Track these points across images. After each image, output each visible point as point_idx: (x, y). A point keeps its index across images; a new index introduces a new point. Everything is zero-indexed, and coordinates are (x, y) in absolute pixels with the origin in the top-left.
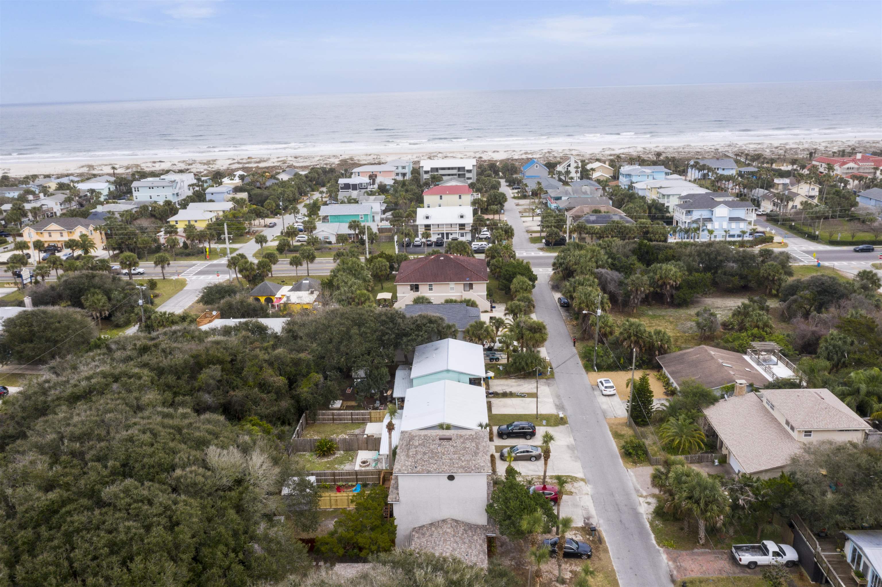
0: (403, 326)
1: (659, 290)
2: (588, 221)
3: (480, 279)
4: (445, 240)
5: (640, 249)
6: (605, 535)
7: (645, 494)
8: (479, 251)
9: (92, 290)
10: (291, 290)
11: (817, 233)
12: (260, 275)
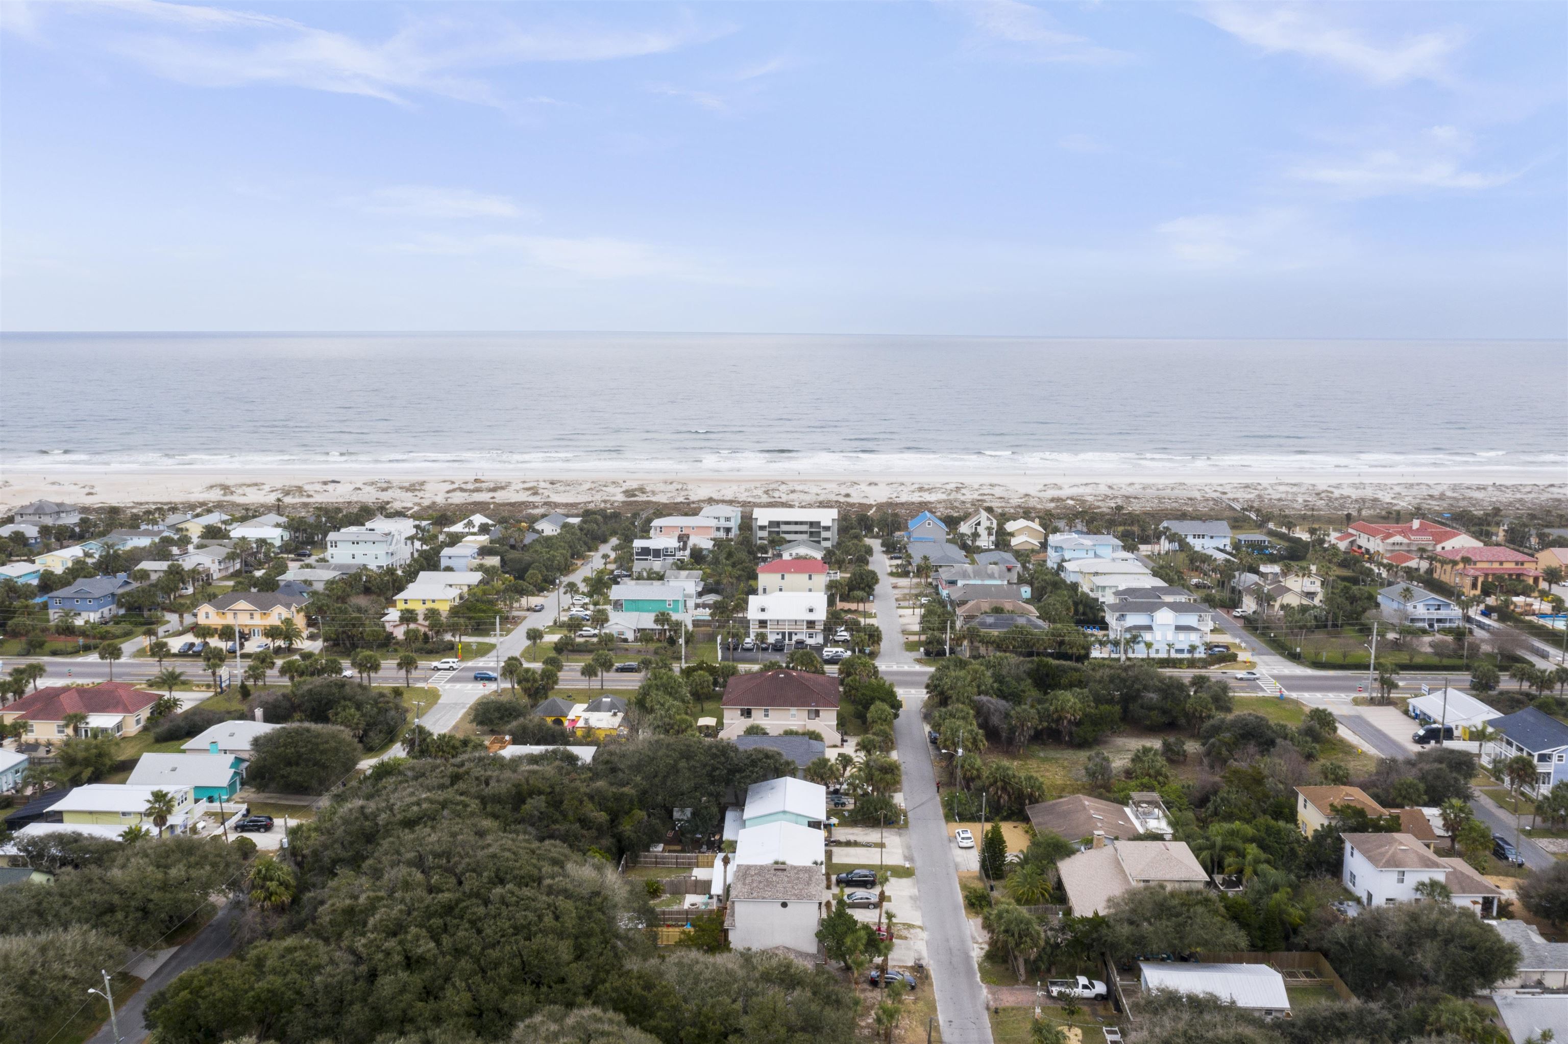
0: (736, 761)
1: (1054, 726)
2: (983, 624)
3: (828, 704)
4: (787, 641)
5: (1038, 670)
6: (932, 974)
7: (980, 940)
8: (832, 661)
9: (343, 703)
10: (587, 710)
11: (1298, 650)
12: (544, 688)
